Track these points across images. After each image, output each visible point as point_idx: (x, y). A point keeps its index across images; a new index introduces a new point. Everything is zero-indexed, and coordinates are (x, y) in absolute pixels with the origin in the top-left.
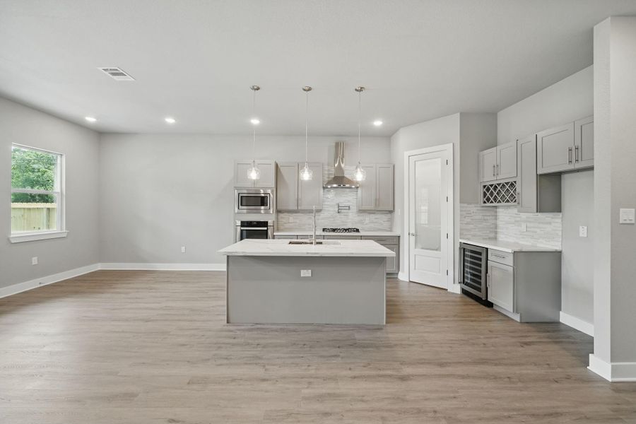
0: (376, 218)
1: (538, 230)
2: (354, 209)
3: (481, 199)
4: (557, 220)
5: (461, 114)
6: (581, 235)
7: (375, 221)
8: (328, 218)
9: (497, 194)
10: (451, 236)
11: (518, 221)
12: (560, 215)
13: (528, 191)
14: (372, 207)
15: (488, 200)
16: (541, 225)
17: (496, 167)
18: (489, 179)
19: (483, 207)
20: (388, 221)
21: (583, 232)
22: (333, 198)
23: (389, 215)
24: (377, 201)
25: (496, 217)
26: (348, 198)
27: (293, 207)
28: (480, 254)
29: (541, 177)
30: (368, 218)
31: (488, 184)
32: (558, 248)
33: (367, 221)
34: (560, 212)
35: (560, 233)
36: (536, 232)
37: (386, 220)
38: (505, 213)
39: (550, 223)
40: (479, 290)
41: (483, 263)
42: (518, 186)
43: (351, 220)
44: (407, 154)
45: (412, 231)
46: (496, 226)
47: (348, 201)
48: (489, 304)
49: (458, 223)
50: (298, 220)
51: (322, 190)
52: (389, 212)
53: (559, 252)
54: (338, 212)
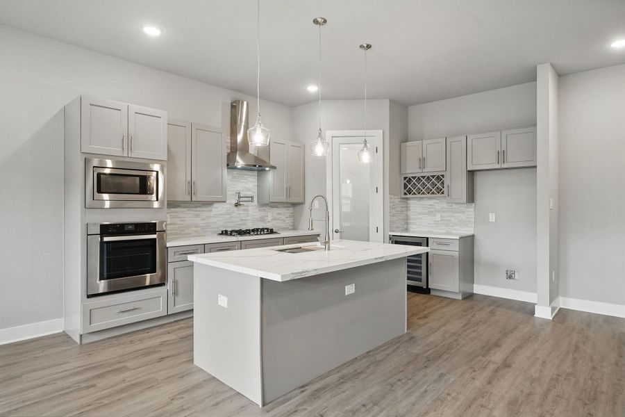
0: (279, 214)
1: (453, 219)
2: (255, 200)
3: (402, 190)
4: (470, 210)
5: (390, 100)
6: (491, 220)
7: (277, 217)
10: (381, 230)
11: (432, 212)
12: (473, 205)
13: (458, 185)
14: (284, 199)
15: (409, 192)
16: (454, 215)
17: (422, 160)
18: (412, 170)
19: (403, 198)
20: (290, 217)
21: (492, 218)
22: (232, 185)
24: (289, 191)
25: (407, 208)
27: (185, 196)
29: (468, 173)
31: (409, 176)
32: (470, 233)
33: (270, 218)
34: (473, 202)
35: (473, 220)
36: (450, 220)
37: (288, 215)
38: (418, 205)
39: (464, 212)
40: (420, 280)
44: (329, 133)
45: (337, 227)
46: (407, 218)
47: (249, 190)
48: (427, 291)
49: (388, 214)
50: (177, 221)
51: (225, 170)
52: (294, 205)
53: (473, 236)
54: (237, 205)
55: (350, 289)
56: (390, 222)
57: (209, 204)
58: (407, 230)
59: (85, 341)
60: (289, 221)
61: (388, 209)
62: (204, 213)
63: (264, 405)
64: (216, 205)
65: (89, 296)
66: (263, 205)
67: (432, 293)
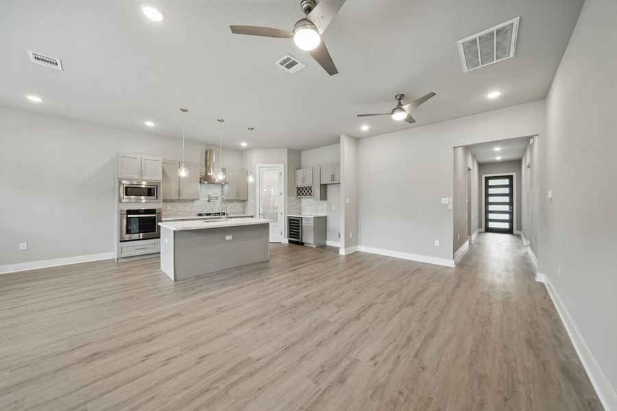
1: (319, 208)
2: (220, 199)
3: (296, 194)
4: (325, 204)
5: (288, 149)
6: (333, 209)
7: (234, 207)
8: (201, 206)
9: (303, 192)
10: (283, 213)
12: (326, 201)
13: (317, 191)
14: (234, 198)
15: (299, 194)
16: (319, 206)
17: (303, 179)
18: (300, 184)
19: (297, 198)
22: (205, 191)
23: (242, 204)
24: (237, 194)
25: (301, 203)
26: (215, 191)
27: (175, 197)
28: (299, 221)
29: (322, 185)
30: (229, 205)
31: (299, 187)
32: (326, 215)
33: (229, 207)
35: (326, 209)
38: (305, 201)
39: (323, 205)
40: (299, 238)
41: (300, 225)
42: (313, 189)
43: (217, 207)
44: (258, 165)
45: (261, 212)
46: (301, 208)
47: (216, 194)
48: (302, 244)
49: (286, 206)
50: (175, 208)
51: (199, 184)
52: (243, 201)
53: (326, 217)
54: (209, 201)
55: (229, 238)
56: (288, 210)
57: (193, 200)
58: (300, 214)
59: (119, 262)
60: (241, 209)
61: (286, 203)
62: (189, 205)
63: (175, 280)
64: (196, 201)
65: (121, 241)
66: (224, 201)
67: (305, 245)
